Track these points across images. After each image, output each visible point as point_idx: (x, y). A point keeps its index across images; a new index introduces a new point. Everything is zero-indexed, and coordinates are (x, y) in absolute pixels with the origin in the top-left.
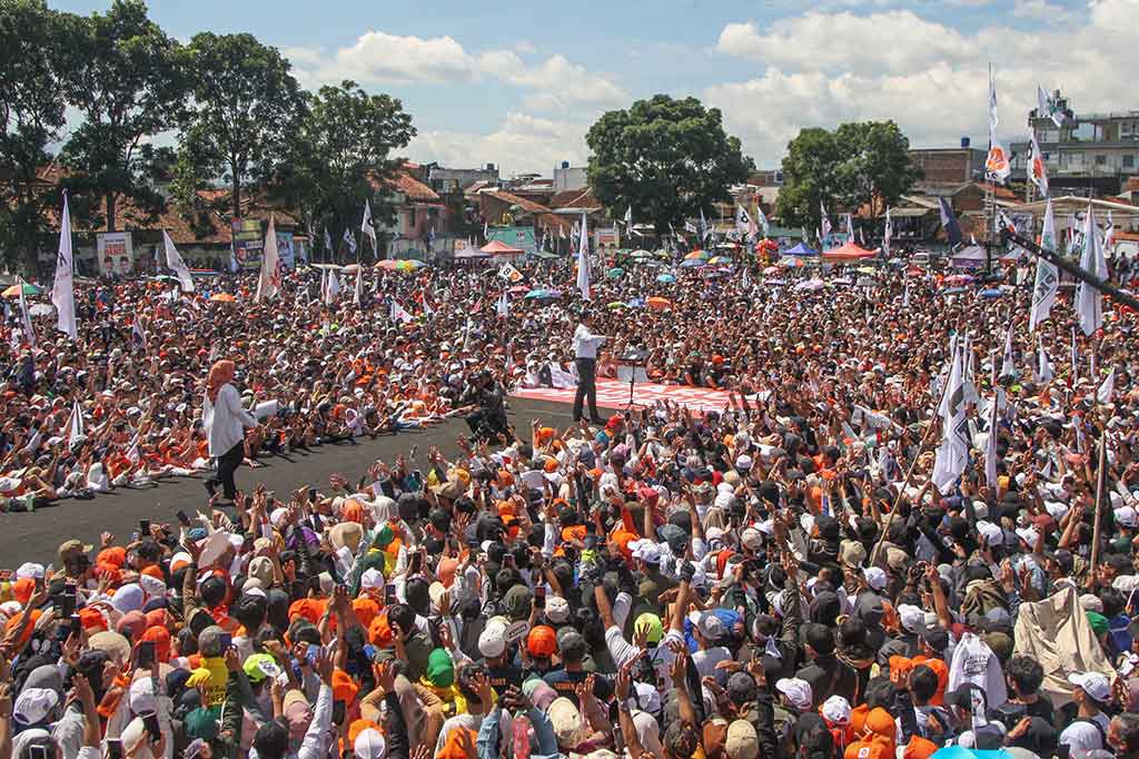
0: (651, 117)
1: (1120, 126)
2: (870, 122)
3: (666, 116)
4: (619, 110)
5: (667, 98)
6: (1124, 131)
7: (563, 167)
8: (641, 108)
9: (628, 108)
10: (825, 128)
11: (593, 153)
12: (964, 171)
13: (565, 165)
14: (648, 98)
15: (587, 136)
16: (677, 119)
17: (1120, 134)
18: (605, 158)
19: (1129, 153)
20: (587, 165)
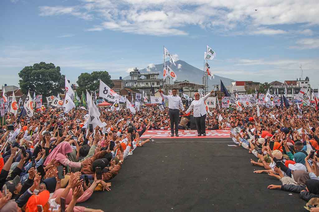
0: (40, 68)
1: (151, 76)
2: (101, 71)
3: (45, 68)
4: (30, 66)
5: (44, 63)
6: (152, 77)
7: (5, 86)
8: (36, 65)
9: (32, 66)
10: (88, 73)
11: (21, 79)
12: (121, 85)
13: (6, 85)
14: (39, 63)
15: (19, 74)
16: (48, 69)
17: (151, 78)
18: (26, 80)
19: (147, 82)
20: (19, 82)
